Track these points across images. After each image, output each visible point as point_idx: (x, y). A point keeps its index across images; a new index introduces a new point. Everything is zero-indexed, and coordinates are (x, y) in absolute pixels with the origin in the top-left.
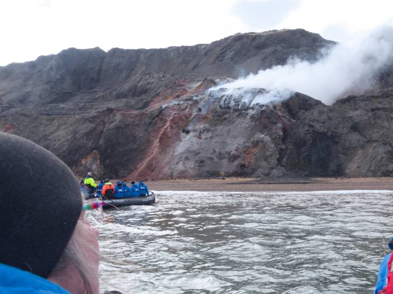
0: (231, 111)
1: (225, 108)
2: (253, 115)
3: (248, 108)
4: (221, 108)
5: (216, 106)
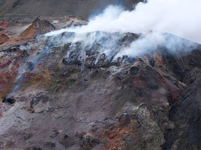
0: (82, 68)
1: (71, 63)
2: (119, 74)
3: (109, 64)
4: (65, 64)
5: (57, 61)
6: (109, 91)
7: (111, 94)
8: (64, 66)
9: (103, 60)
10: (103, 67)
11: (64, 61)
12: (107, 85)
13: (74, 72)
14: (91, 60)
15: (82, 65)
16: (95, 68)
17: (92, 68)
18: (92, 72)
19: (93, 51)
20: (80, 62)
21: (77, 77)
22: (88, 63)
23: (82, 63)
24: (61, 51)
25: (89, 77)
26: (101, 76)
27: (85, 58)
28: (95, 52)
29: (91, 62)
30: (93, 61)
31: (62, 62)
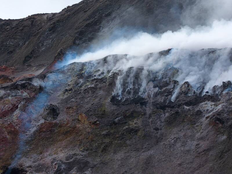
4: (116, 105)
5: (101, 100)
6: (204, 145)
7: (208, 150)
8: (114, 107)
9: (186, 93)
10: (187, 104)
11: (114, 99)
12: (198, 135)
13: (135, 117)
14: (163, 96)
15: (147, 105)
16: (173, 107)
17: (167, 108)
18: (167, 114)
19: (166, 79)
20: (143, 99)
21: (140, 125)
22: (159, 101)
23: (148, 101)
24: (108, 84)
25: (163, 124)
26: (186, 120)
27: (153, 93)
28: (170, 82)
29: (163, 98)
30: (167, 96)
31: (111, 101)
